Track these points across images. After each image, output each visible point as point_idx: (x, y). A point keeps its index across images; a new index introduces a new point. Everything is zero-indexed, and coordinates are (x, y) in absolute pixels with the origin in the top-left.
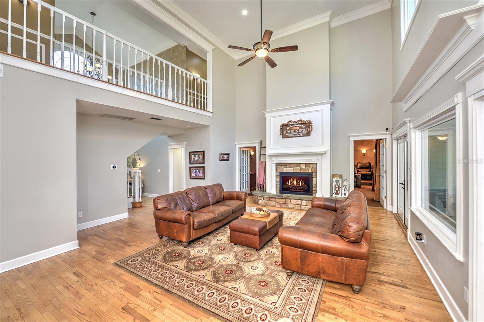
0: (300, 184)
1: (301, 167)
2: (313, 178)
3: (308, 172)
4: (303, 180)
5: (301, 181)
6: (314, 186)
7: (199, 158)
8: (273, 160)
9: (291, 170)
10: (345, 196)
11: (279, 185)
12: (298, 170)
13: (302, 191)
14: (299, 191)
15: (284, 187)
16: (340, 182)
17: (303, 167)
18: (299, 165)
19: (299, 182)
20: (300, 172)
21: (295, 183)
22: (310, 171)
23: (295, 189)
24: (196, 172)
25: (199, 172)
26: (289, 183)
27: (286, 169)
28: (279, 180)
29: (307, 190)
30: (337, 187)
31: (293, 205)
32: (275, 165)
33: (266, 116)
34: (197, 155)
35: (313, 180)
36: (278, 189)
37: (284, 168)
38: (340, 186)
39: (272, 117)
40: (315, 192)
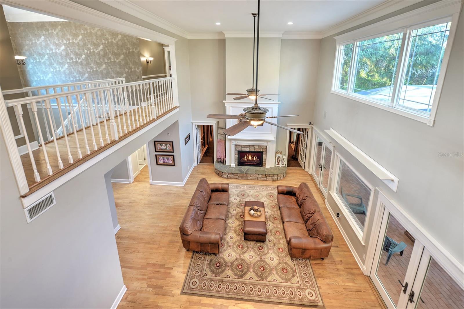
0: (254, 159)
1: (255, 147)
2: (264, 155)
3: (260, 151)
4: (256, 156)
5: (255, 156)
6: (264, 160)
7: (167, 147)
8: (233, 142)
9: (247, 149)
10: (283, 165)
11: (237, 160)
12: (252, 149)
13: (255, 164)
14: (253, 164)
15: (241, 161)
16: (281, 157)
17: (257, 147)
18: (253, 146)
19: (254, 157)
20: (254, 151)
21: (250, 158)
22: (261, 151)
23: (250, 163)
24: (164, 159)
25: (168, 159)
26: (245, 158)
27: (243, 148)
28: (237, 156)
29: (259, 163)
30: (279, 161)
31: (252, 177)
32: (234, 145)
33: (226, 105)
34: (164, 144)
35: (263, 157)
36: (237, 163)
37: (242, 147)
38: (281, 160)
39: (231, 107)
40: (265, 164)
